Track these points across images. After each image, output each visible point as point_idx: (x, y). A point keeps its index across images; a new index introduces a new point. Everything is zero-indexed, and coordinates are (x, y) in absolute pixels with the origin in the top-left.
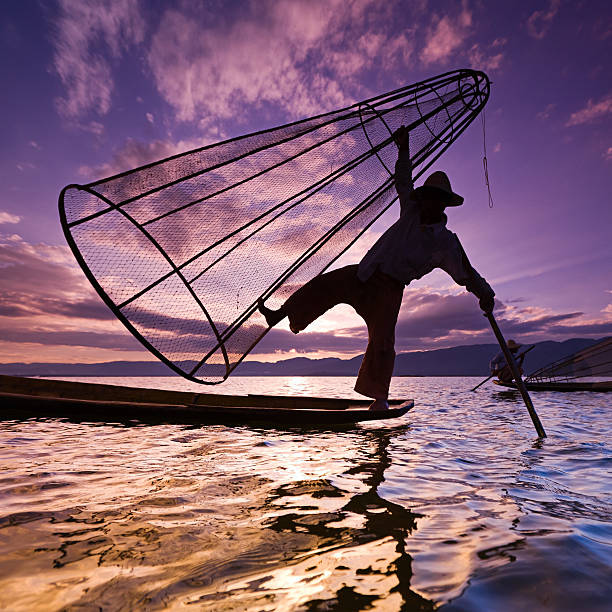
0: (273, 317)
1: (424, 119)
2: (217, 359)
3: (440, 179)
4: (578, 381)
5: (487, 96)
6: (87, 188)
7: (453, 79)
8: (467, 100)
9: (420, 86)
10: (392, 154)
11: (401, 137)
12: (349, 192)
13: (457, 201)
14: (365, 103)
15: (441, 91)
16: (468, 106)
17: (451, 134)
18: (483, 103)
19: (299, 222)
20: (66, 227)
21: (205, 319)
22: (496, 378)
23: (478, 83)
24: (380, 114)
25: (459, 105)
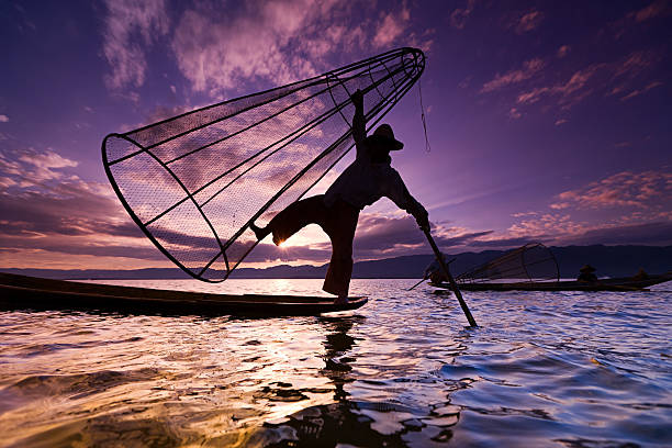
0: (261, 234)
1: (375, 85)
2: (220, 266)
3: (386, 130)
4: (492, 282)
5: (423, 67)
6: (124, 136)
7: (398, 55)
8: (408, 71)
9: (373, 60)
10: (350, 111)
11: (357, 99)
12: (319, 141)
13: (398, 146)
14: (330, 73)
15: (388, 65)
16: (409, 75)
17: (395, 97)
18: (420, 73)
19: (283, 164)
20: (107, 165)
21: (213, 236)
22: (429, 280)
23: (416, 58)
24: (342, 82)
25: (402, 75)
